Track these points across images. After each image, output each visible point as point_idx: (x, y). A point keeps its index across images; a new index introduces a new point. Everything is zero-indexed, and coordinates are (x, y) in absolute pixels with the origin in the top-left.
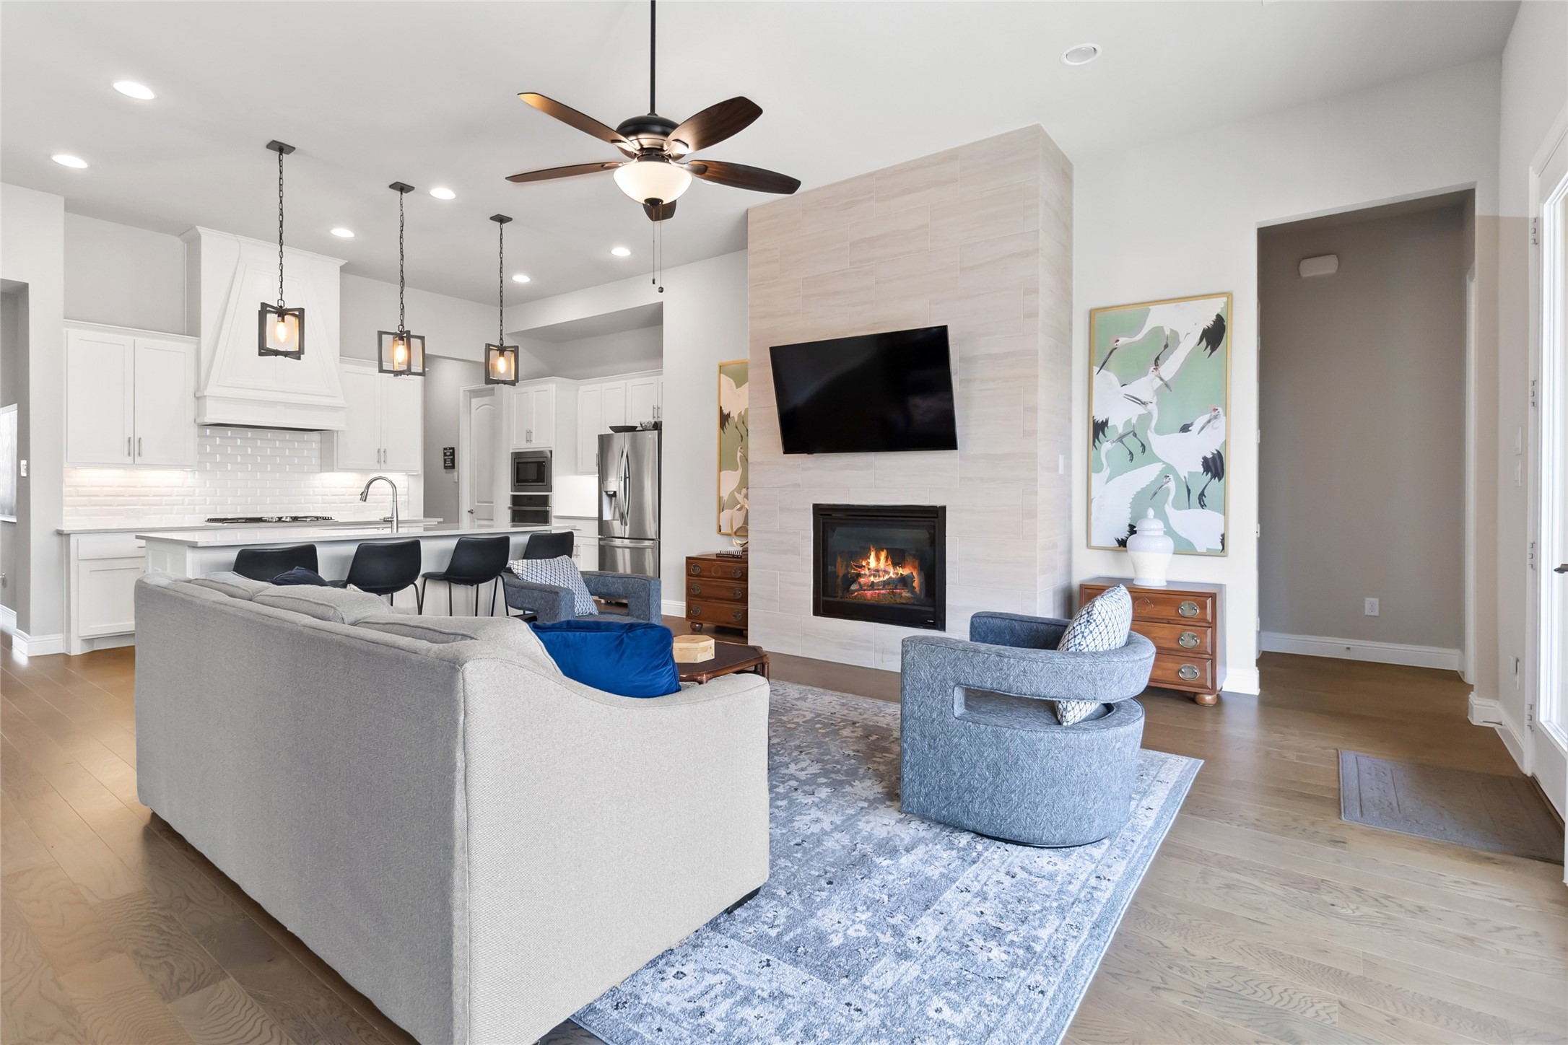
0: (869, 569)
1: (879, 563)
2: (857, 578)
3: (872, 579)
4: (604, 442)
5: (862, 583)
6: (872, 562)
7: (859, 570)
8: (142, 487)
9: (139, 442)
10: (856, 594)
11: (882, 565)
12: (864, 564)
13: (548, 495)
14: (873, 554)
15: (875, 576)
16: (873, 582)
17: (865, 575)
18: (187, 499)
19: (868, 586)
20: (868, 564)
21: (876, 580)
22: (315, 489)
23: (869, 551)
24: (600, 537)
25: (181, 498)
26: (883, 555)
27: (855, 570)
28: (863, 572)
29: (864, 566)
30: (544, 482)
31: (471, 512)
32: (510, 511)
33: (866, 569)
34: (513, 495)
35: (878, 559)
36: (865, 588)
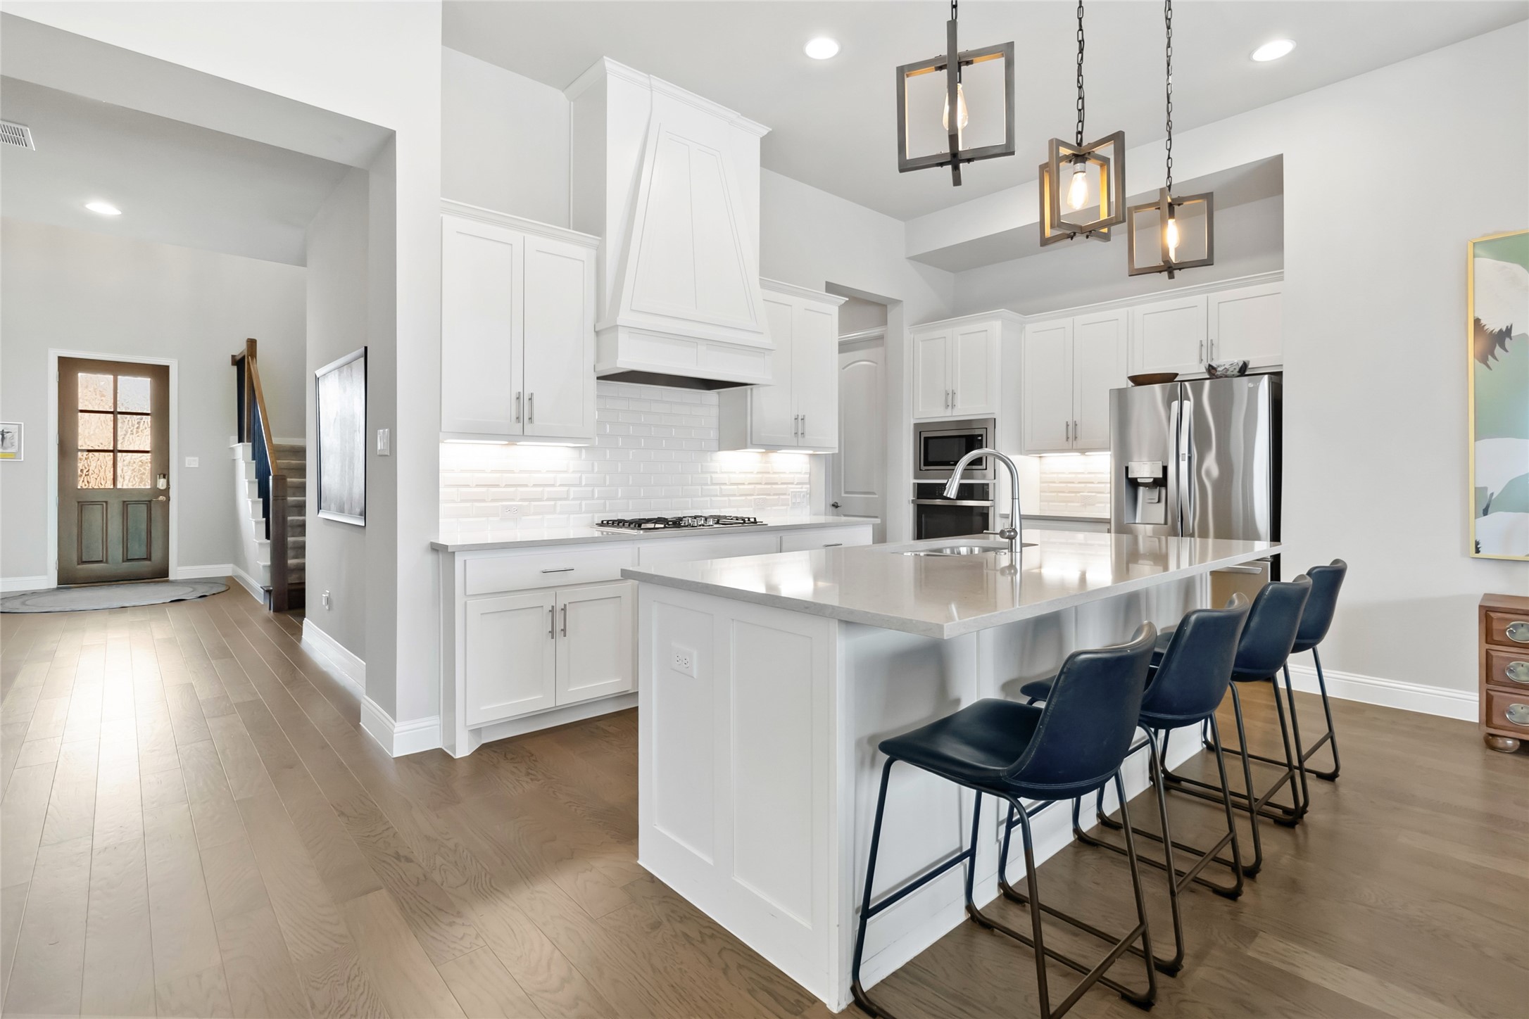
4: (1121, 400)
8: (521, 472)
9: (530, 399)
18: (572, 489)
22: (713, 475)
25: (565, 489)
31: (835, 505)
32: (912, 505)
34: (919, 485)
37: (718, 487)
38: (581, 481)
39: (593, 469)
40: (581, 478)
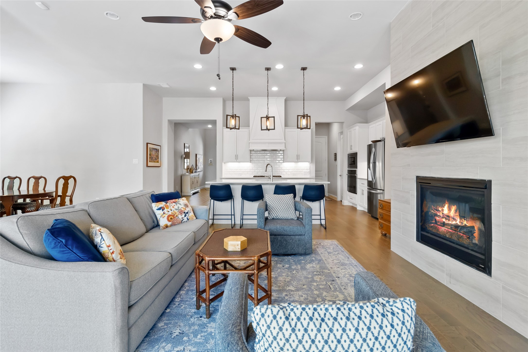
0: (443, 213)
1: (450, 212)
2: (435, 216)
3: (444, 220)
4: (371, 147)
5: (437, 220)
6: (446, 210)
7: (436, 212)
10: (432, 225)
11: (452, 213)
12: (440, 209)
13: (356, 170)
14: (446, 206)
15: (446, 219)
16: (444, 222)
17: (440, 216)
19: (441, 223)
20: (443, 210)
21: (447, 222)
23: (444, 203)
24: (368, 187)
26: (454, 208)
27: (434, 211)
28: (439, 214)
29: (440, 211)
30: (355, 165)
31: (340, 176)
32: (347, 176)
33: (441, 213)
34: (348, 170)
35: (450, 209)
36: (439, 224)
37: (283, 170)
38: (252, 169)
39: (255, 166)
40: (252, 168)
